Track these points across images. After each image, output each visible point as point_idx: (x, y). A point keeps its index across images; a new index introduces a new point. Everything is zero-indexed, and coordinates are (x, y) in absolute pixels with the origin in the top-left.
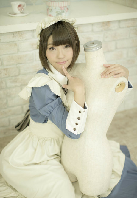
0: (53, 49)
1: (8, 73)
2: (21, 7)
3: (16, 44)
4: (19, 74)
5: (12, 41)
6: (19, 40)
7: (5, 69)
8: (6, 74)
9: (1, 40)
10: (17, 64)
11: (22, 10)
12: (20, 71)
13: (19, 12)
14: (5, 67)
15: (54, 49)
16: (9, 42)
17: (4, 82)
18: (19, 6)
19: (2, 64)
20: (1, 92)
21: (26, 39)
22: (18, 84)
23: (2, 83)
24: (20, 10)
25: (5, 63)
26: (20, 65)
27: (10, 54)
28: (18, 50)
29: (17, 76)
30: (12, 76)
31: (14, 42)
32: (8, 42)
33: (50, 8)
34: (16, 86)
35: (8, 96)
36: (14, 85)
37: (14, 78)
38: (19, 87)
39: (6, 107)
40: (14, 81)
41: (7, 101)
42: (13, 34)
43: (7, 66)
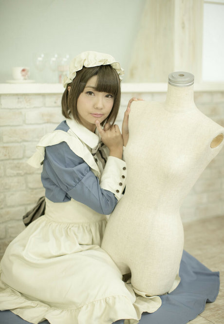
0: (90, 93)
1: (8, 153)
2: (25, 72)
3: (21, 113)
4: (23, 158)
5: (16, 109)
6: (25, 108)
7: (4, 147)
8: (5, 155)
9: (1, 105)
10: (21, 142)
11: (27, 76)
12: (24, 151)
13: (22, 78)
14: (5, 145)
15: (93, 94)
17: (2, 168)
18: (23, 70)
21: (34, 107)
22: (21, 172)
24: (23, 76)
25: (5, 139)
26: (26, 144)
27: (12, 126)
28: (24, 122)
29: (20, 159)
30: (14, 159)
31: (18, 109)
32: (10, 109)
33: (64, 73)
34: (18, 175)
35: (6, 189)
36: (15, 172)
37: (16, 162)
38: (22, 176)
39: (2, 206)
40: (16, 166)
41: (5, 197)
42: (19, 98)
43: (7, 143)
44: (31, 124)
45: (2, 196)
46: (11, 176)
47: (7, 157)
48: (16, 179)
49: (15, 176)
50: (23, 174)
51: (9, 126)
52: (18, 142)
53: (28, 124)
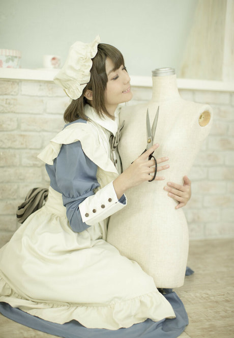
1: (26, 142)
2: (56, 60)
3: (42, 101)
5: (37, 96)
6: (47, 96)
7: (21, 135)
8: (22, 144)
10: (40, 132)
11: (57, 65)
12: (43, 141)
13: (52, 67)
14: (23, 133)
16: (33, 96)
17: (18, 156)
18: (54, 59)
19: (19, 127)
20: (11, 171)
21: (57, 96)
22: (37, 163)
23: (15, 156)
24: (53, 64)
25: (23, 126)
26: (45, 134)
27: (32, 114)
28: (45, 110)
29: (38, 149)
30: (31, 149)
31: (39, 97)
32: (31, 96)
34: (34, 166)
35: (21, 179)
36: (31, 163)
37: (33, 152)
38: (39, 167)
39: (15, 197)
40: (33, 157)
41: (18, 188)
42: (41, 86)
43: (26, 131)
44: (52, 114)
45: (16, 187)
46: (27, 167)
47: (24, 146)
48: (31, 170)
49: (31, 167)
50: (40, 165)
51: (29, 113)
52: (37, 131)
53: (49, 113)
